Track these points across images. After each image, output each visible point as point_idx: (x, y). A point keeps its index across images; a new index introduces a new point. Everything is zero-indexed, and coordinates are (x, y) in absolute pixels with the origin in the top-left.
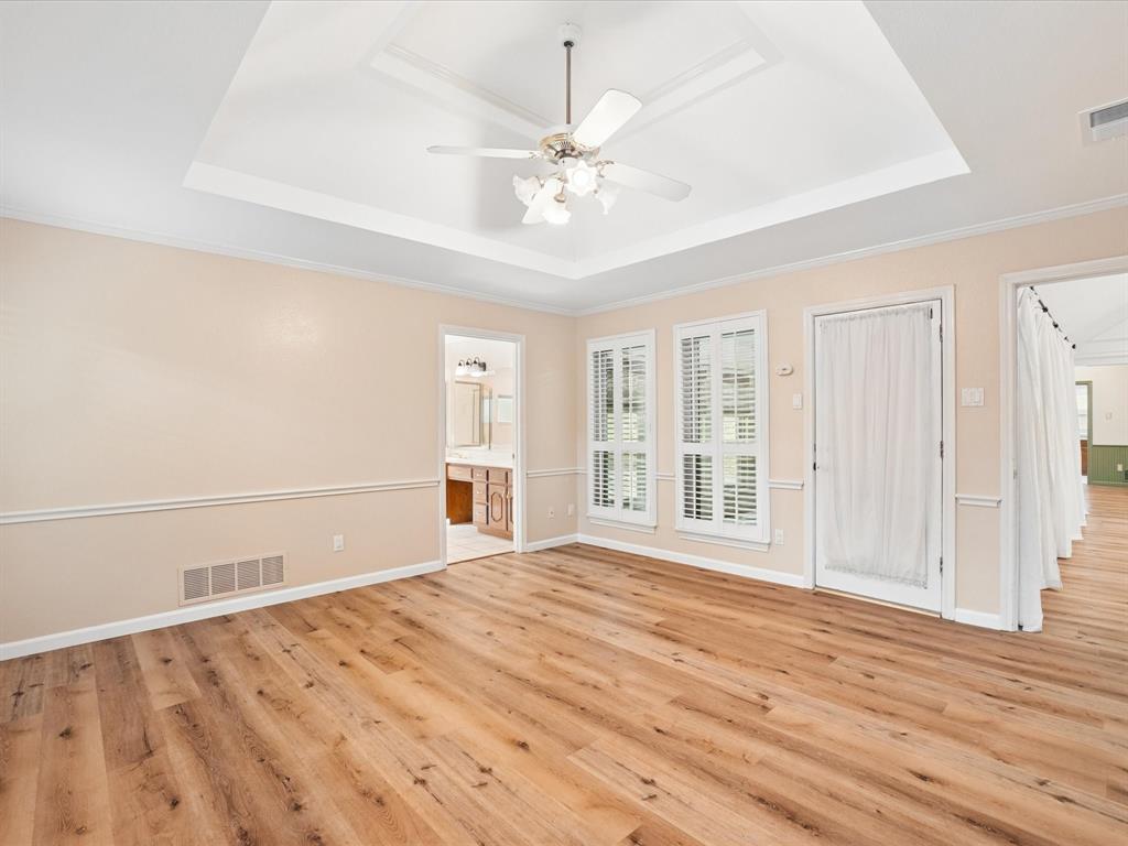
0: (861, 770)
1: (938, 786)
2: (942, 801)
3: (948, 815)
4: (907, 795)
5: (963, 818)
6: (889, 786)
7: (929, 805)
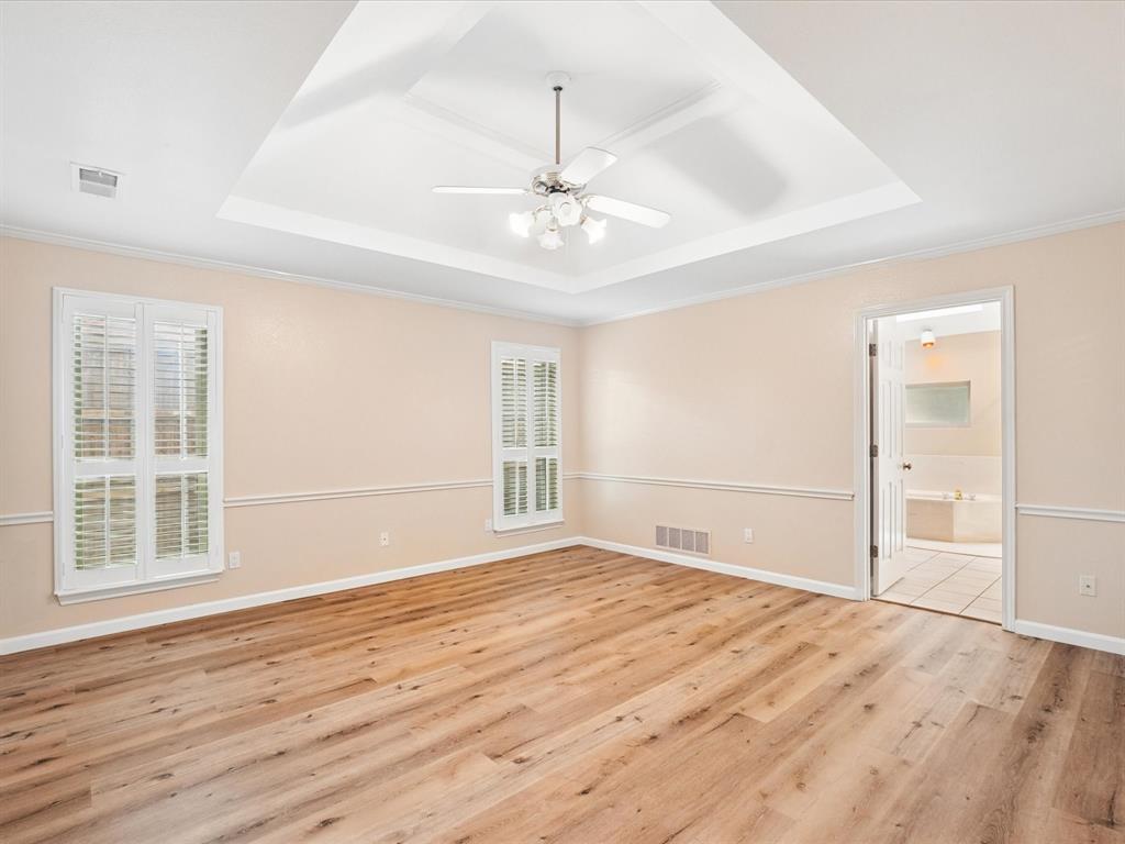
0: (364, 785)
1: (309, 828)
2: (292, 819)
3: (277, 813)
4: (315, 801)
5: (266, 821)
6: (334, 793)
7: (296, 808)
